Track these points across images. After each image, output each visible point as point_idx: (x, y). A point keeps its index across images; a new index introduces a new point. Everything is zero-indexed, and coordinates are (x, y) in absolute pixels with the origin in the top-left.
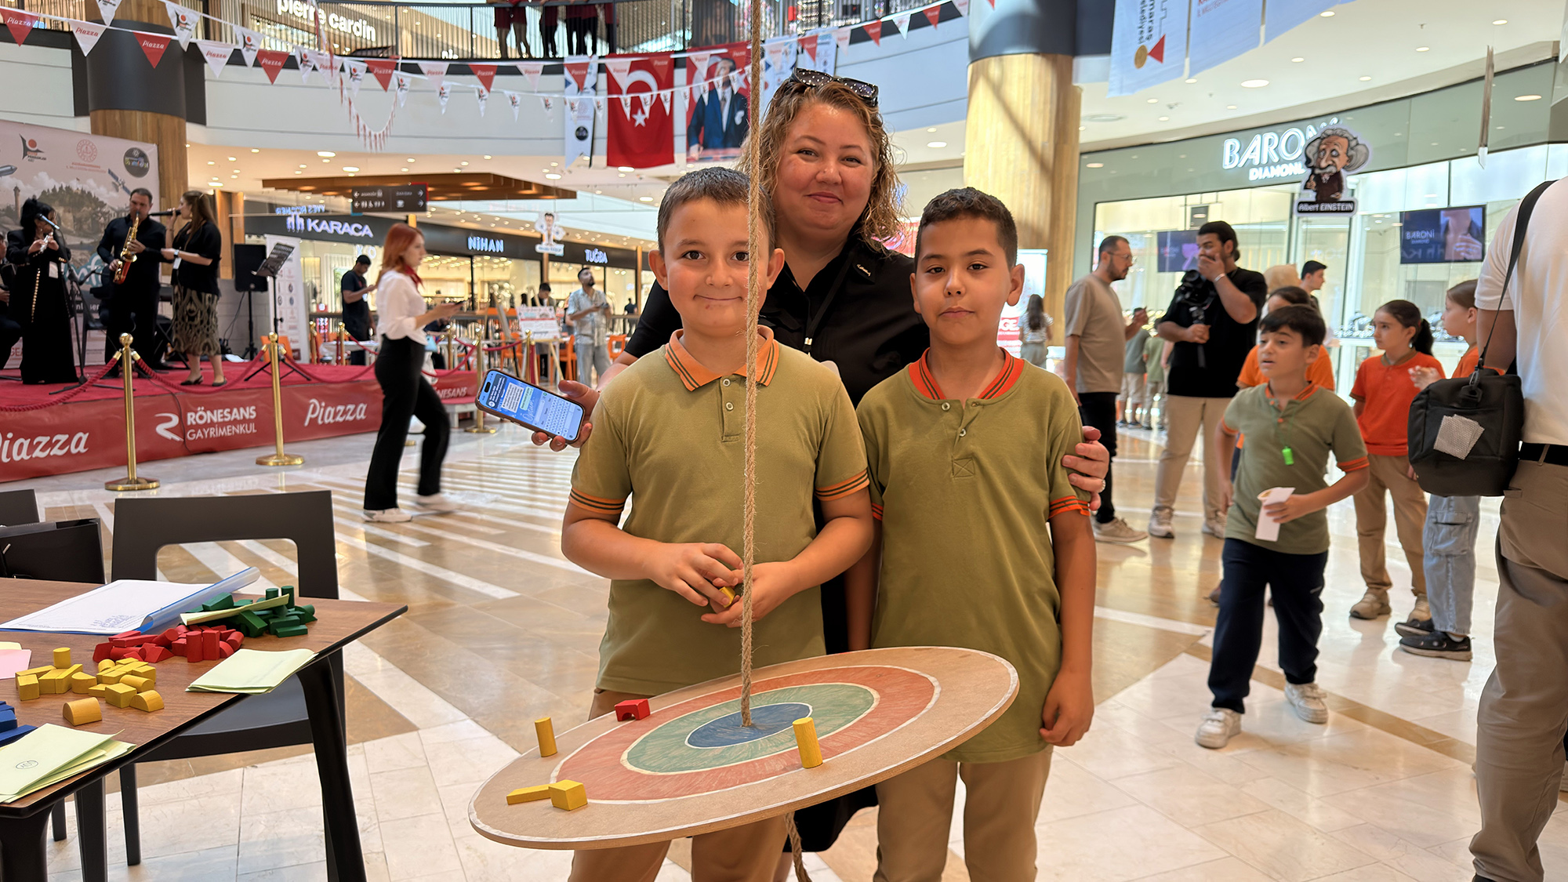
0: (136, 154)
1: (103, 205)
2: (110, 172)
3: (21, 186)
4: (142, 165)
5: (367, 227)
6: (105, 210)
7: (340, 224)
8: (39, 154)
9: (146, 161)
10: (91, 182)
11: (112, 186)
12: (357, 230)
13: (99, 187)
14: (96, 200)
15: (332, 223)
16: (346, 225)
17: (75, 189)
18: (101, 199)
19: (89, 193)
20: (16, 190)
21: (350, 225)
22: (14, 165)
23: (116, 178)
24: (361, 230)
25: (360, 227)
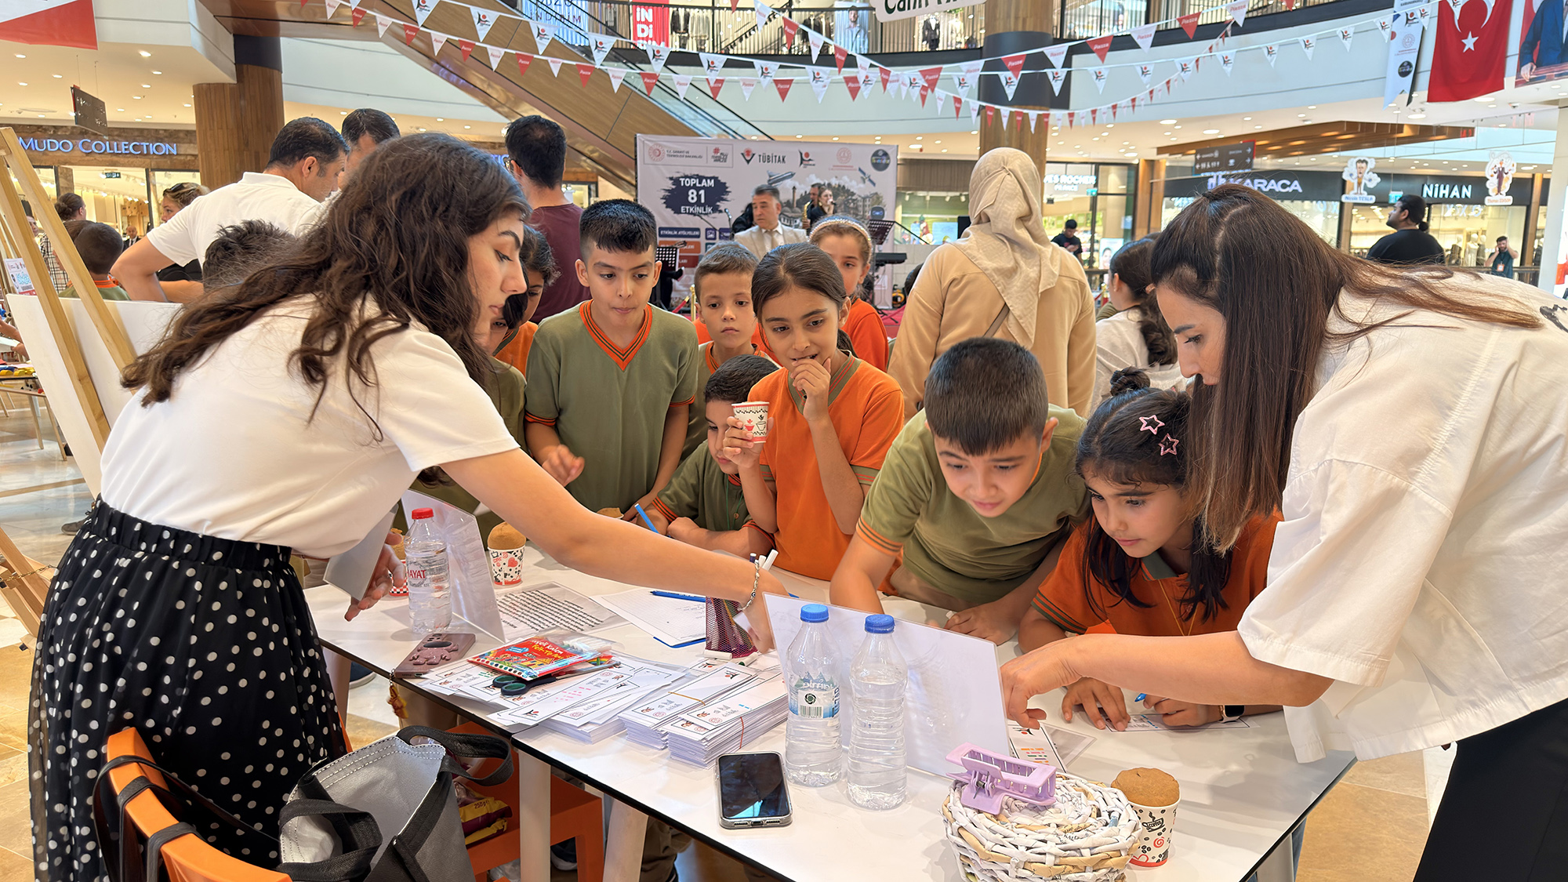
0: (881, 153)
1: (853, 194)
2: (860, 170)
3: (797, 185)
4: (884, 162)
5: (1296, 182)
6: (854, 198)
7: (1265, 182)
8: (811, 162)
9: (889, 158)
10: (846, 178)
11: (860, 179)
12: (1284, 186)
13: (851, 181)
14: (848, 191)
15: (1256, 181)
16: (1273, 182)
17: (833, 185)
18: (852, 190)
19: (844, 187)
20: (794, 188)
21: (1277, 182)
22: (794, 171)
23: (864, 173)
24: (1289, 186)
25: (1288, 183)
